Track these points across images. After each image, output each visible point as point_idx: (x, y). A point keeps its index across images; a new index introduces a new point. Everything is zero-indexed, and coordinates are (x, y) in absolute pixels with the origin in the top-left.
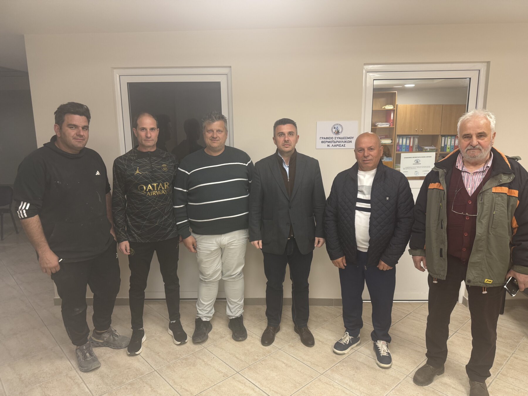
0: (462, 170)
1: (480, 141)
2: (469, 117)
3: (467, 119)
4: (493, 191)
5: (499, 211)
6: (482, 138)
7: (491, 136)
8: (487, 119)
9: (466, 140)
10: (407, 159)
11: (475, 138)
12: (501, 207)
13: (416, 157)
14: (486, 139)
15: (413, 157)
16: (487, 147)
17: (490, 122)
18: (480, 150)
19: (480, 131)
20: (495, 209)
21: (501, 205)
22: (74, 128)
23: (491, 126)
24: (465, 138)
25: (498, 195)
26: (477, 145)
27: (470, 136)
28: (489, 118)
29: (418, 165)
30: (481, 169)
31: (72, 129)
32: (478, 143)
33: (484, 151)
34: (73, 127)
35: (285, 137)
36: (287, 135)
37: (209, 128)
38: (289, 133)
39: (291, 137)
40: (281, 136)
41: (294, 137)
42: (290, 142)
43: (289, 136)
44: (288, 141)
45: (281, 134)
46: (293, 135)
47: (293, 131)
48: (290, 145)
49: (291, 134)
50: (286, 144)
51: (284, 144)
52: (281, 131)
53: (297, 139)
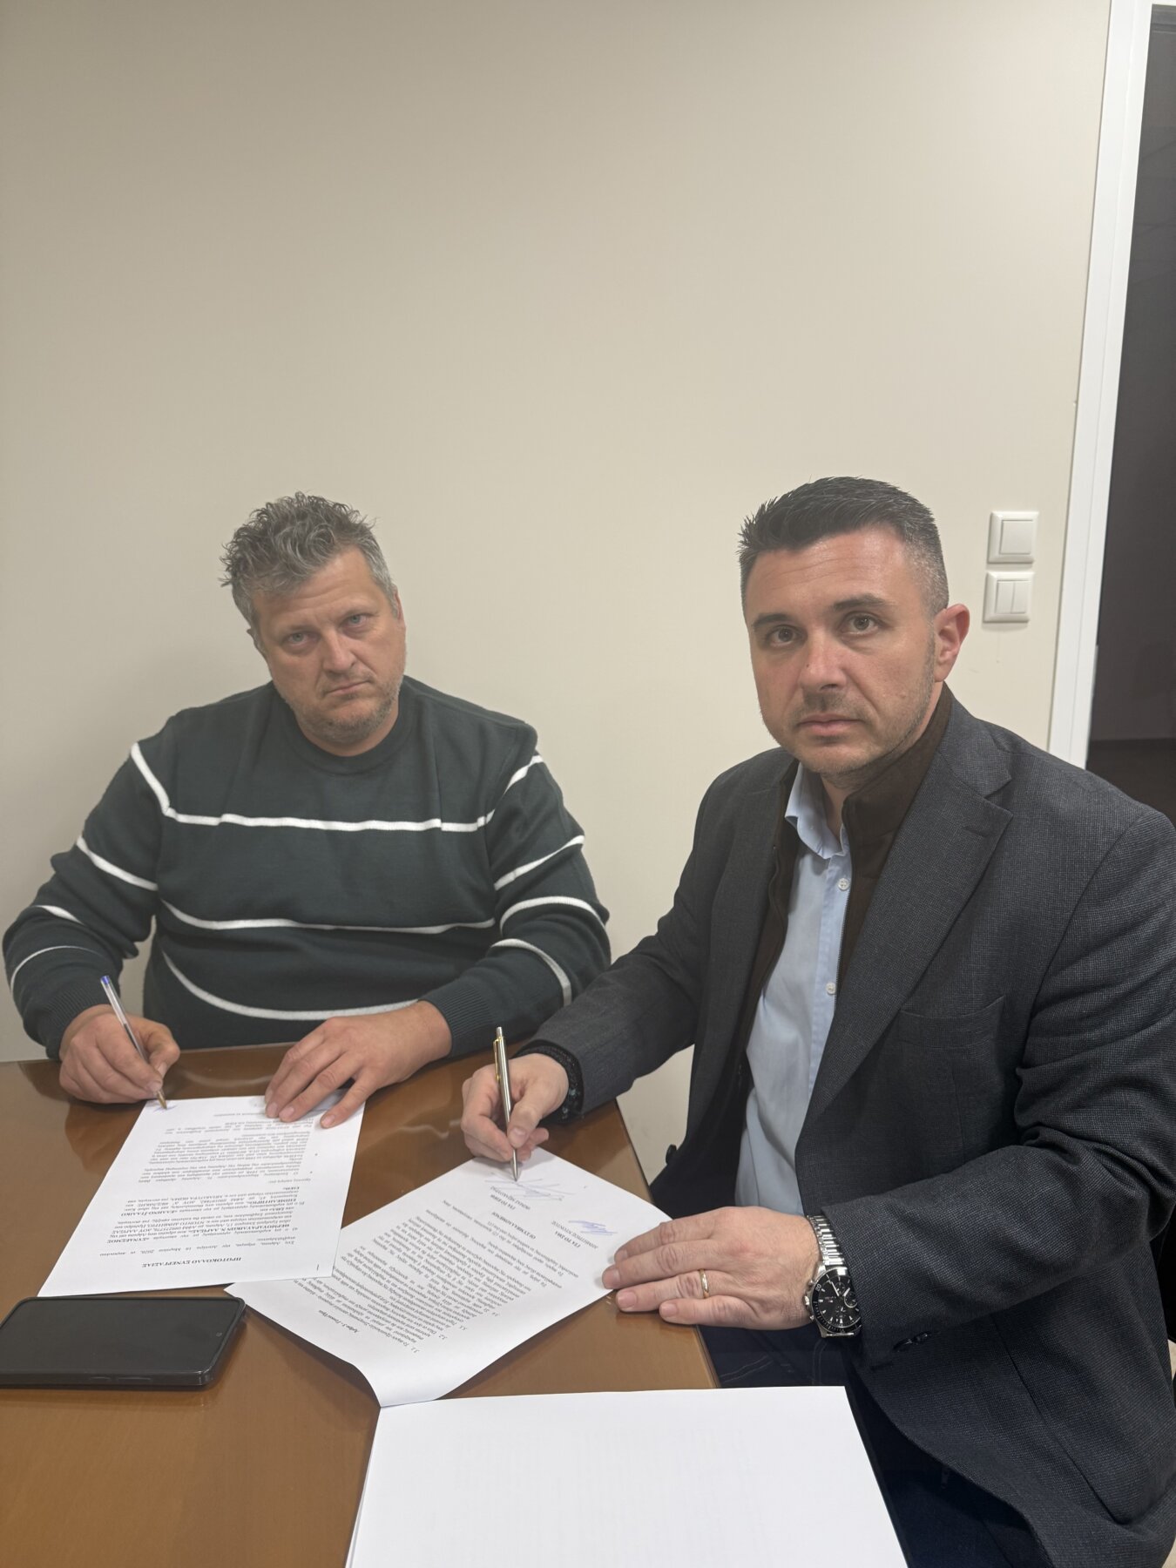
35: (805, 663)
36: (820, 637)
37: (284, 623)
38: (839, 615)
39: (862, 644)
40: (778, 642)
41: (900, 644)
42: (852, 695)
43: (848, 641)
44: (830, 690)
45: (772, 625)
46: (884, 624)
47: (878, 592)
48: (855, 716)
49: (861, 623)
50: (817, 713)
51: (805, 716)
52: (771, 606)
53: (932, 645)
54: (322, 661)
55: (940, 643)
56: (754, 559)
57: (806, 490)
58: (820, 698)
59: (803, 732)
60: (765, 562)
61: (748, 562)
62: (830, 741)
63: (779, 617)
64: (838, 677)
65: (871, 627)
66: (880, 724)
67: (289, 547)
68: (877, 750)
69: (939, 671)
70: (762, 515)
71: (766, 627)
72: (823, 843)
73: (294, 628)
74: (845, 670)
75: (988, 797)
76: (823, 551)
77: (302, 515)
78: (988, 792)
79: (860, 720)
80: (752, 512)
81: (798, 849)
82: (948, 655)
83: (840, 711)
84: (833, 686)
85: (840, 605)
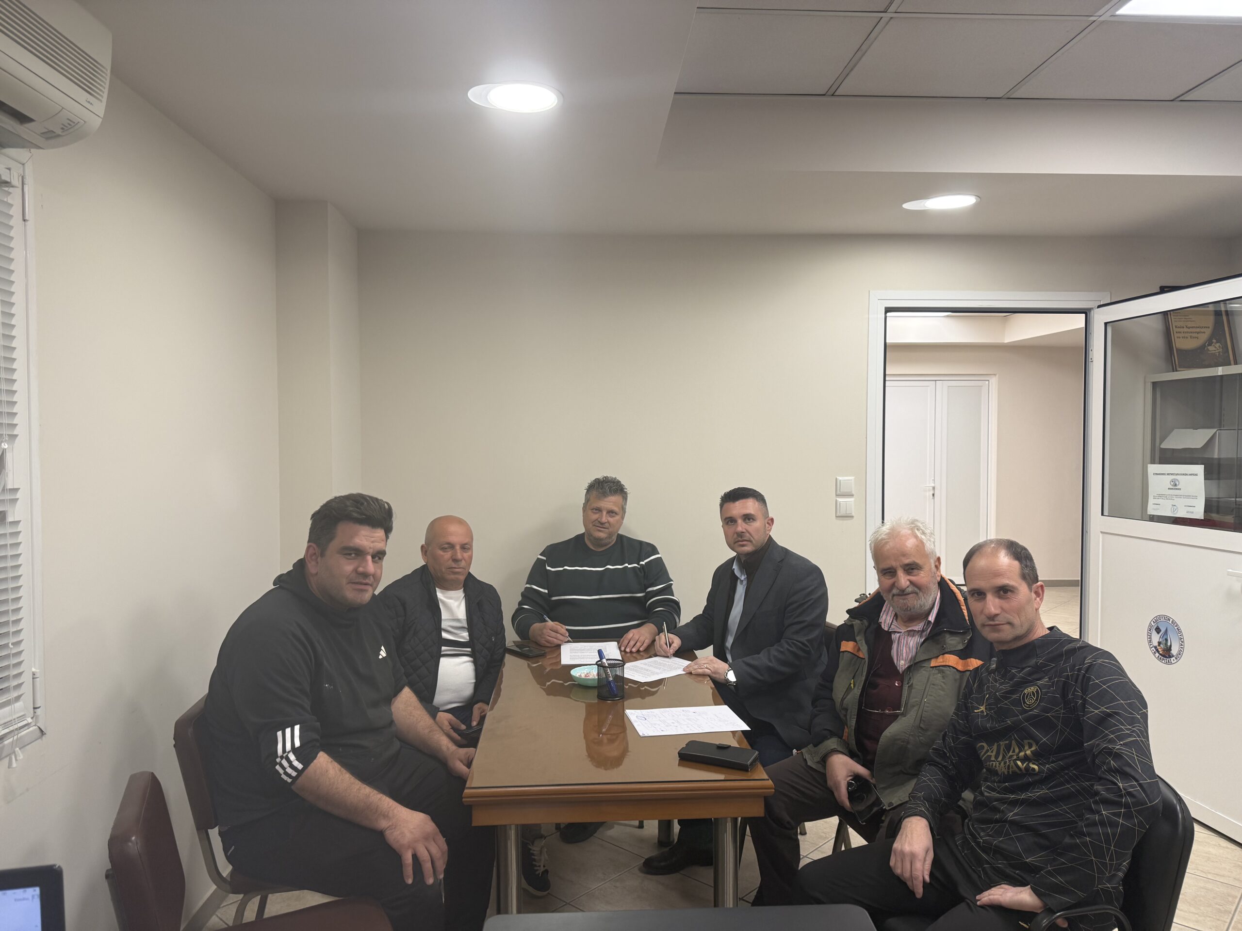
0: (889, 630)
1: (913, 578)
2: (884, 537)
3: (882, 540)
4: (932, 665)
5: (934, 697)
6: (915, 572)
7: (931, 566)
8: (916, 537)
9: (888, 577)
10: (1159, 476)
11: (902, 575)
12: (940, 689)
13: (1172, 474)
14: (922, 574)
15: (1167, 474)
16: (927, 588)
17: (922, 542)
18: (917, 593)
19: (907, 561)
20: (929, 693)
21: (940, 687)
22: (353, 555)
23: (926, 549)
24: (885, 574)
25: (937, 670)
26: (908, 587)
27: (893, 571)
28: (918, 534)
29: (1176, 491)
30: (919, 627)
31: (348, 557)
32: (908, 583)
33: (923, 596)
34: (350, 554)
35: (737, 527)
36: (740, 521)
37: (595, 505)
38: (744, 517)
39: (749, 524)
40: (730, 523)
41: (757, 524)
42: (748, 535)
43: (746, 523)
44: (743, 534)
45: (729, 519)
46: (754, 520)
47: (752, 512)
48: (748, 540)
49: (749, 519)
50: (740, 539)
51: (737, 540)
52: (728, 515)
53: (765, 525)
54: (599, 518)
55: (767, 525)
56: (723, 505)
57: (735, 489)
58: (740, 535)
59: (736, 544)
60: (726, 505)
61: (722, 506)
62: (743, 546)
63: (731, 518)
64: (744, 531)
65: (751, 520)
66: (754, 542)
67: (607, 488)
68: (754, 548)
69: (767, 532)
70: (725, 494)
71: (727, 520)
72: (742, 573)
73: (597, 507)
74: (746, 529)
75: (779, 562)
76: (738, 504)
77: (614, 482)
78: (779, 561)
79: (750, 541)
80: (723, 494)
81: (737, 578)
82: (769, 528)
83: (745, 538)
84: (743, 532)
85: (744, 515)
